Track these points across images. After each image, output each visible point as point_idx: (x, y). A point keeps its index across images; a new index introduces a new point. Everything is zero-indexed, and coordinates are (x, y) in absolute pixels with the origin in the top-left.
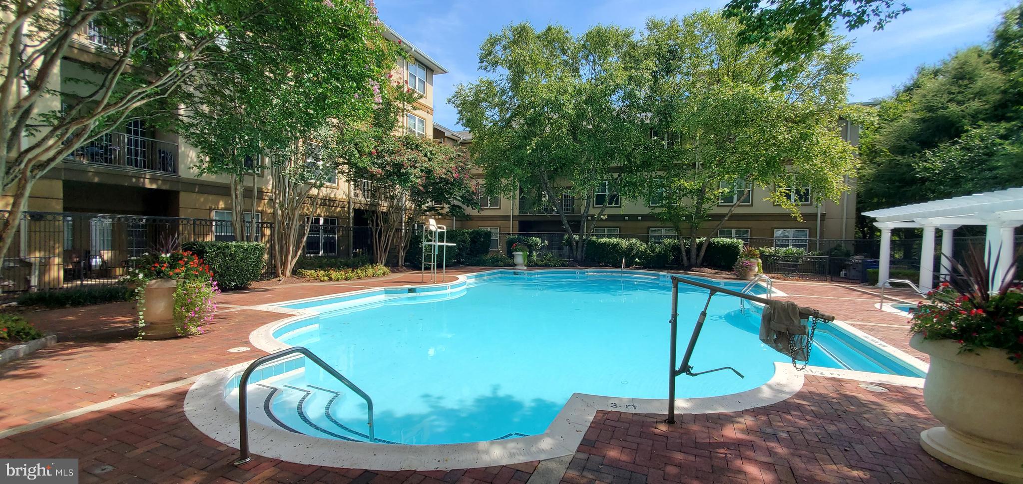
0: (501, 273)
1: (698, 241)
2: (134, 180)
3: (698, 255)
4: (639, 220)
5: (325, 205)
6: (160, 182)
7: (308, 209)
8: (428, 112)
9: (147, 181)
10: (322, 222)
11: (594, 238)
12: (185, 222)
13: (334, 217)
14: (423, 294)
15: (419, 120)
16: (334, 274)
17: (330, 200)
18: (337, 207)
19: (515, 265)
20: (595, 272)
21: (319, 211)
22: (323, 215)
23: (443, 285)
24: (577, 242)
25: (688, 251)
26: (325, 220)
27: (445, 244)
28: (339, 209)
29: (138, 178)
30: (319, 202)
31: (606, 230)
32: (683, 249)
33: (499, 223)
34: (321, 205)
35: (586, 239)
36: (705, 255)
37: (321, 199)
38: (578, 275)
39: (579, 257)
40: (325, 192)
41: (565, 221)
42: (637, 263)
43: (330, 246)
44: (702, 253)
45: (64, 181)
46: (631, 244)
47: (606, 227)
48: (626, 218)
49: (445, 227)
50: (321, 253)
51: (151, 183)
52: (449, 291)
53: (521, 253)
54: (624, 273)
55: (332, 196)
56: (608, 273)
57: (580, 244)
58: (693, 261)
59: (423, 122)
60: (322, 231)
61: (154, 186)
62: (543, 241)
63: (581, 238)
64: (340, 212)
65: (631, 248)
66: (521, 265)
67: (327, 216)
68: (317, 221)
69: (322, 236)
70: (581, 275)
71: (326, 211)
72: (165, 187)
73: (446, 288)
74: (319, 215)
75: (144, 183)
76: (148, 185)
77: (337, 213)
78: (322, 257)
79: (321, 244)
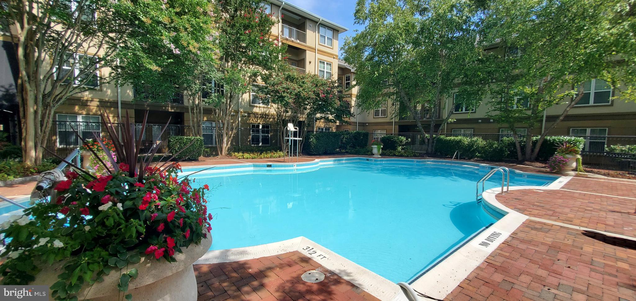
0: (359, 159)
1: (534, 138)
2: (164, 108)
3: (533, 151)
4: (491, 122)
5: (262, 117)
6: (175, 108)
7: (253, 120)
8: (334, 58)
9: (169, 108)
10: (261, 127)
11: (442, 137)
12: (187, 127)
13: (269, 124)
14: (275, 168)
15: (327, 64)
16: (246, 155)
17: (266, 115)
18: (270, 118)
19: (373, 155)
20: (432, 161)
21: (259, 121)
22: (261, 123)
23: (291, 164)
24: (429, 140)
25: (523, 148)
26: (263, 127)
27: (297, 139)
28: (271, 120)
29: (166, 107)
30: (259, 116)
31: (462, 130)
32: (518, 145)
33: (386, 127)
34: (260, 118)
35: (435, 137)
36: (540, 151)
37: (260, 114)
38: (415, 163)
39: (430, 150)
40: (263, 111)
41: (419, 124)
42: (478, 157)
43: (266, 140)
44: (537, 150)
45: (135, 110)
46: (471, 141)
47: (463, 128)
48: (480, 121)
49: (298, 128)
50: (260, 144)
51: (171, 109)
52: (295, 167)
53: (376, 146)
54: (453, 163)
55: (267, 112)
56: (443, 163)
57: (431, 141)
58: (528, 156)
59: (330, 65)
60: (261, 132)
61: (173, 111)
62: (407, 139)
63: (431, 136)
64: (272, 121)
65: (471, 145)
66: (377, 155)
67: (264, 124)
68: (258, 126)
69: (261, 134)
70: (418, 163)
71: (264, 121)
72: (178, 111)
73: (293, 166)
74: (259, 123)
75: (168, 109)
76: (170, 110)
77: (270, 122)
78: (260, 146)
79: (260, 140)
